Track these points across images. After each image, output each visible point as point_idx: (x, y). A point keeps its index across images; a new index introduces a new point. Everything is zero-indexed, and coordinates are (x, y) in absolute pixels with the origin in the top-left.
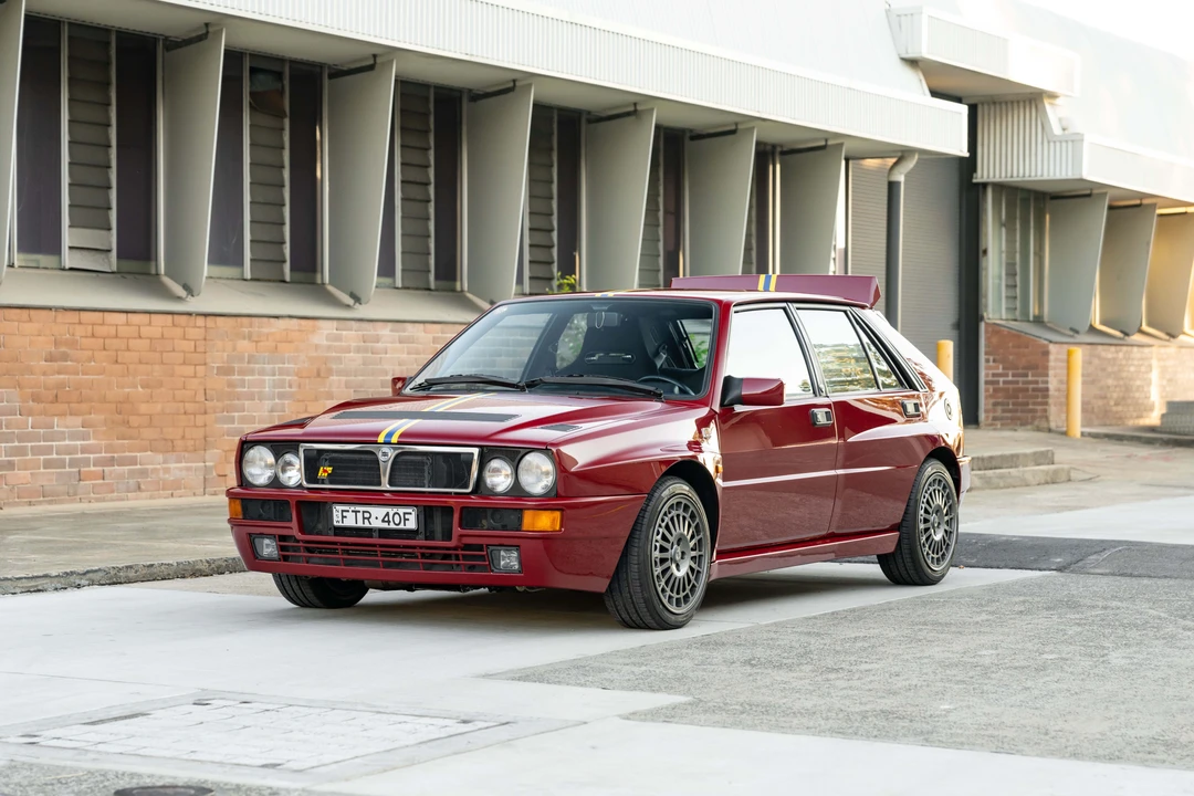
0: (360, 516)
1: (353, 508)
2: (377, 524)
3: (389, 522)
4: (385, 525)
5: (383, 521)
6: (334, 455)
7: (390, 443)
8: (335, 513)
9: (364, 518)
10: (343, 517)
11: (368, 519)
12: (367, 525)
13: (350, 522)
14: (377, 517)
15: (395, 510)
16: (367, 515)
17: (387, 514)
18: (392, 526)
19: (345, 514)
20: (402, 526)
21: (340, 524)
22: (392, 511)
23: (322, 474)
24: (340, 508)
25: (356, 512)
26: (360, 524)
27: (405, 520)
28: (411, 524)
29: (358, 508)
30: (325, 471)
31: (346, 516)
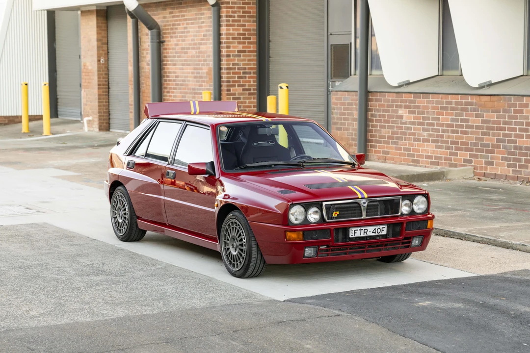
0: (362, 231)
1: (359, 229)
2: (370, 234)
3: (375, 232)
4: (374, 234)
5: (373, 232)
6: (337, 206)
7: (364, 198)
8: (351, 232)
9: (364, 232)
10: (355, 233)
11: (366, 232)
12: (365, 235)
13: (358, 235)
14: (370, 231)
15: (378, 227)
16: (366, 231)
17: (375, 229)
18: (377, 234)
19: (356, 232)
20: (381, 234)
21: (353, 236)
22: (376, 227)
23: (334, 215)
24: (353, 229)
25: (361, 230)
26: (362, 235)
27: (382, 230)
28: (385, 232)
29: (361, 229)
30: (336, 214)
31: (356, 233)
